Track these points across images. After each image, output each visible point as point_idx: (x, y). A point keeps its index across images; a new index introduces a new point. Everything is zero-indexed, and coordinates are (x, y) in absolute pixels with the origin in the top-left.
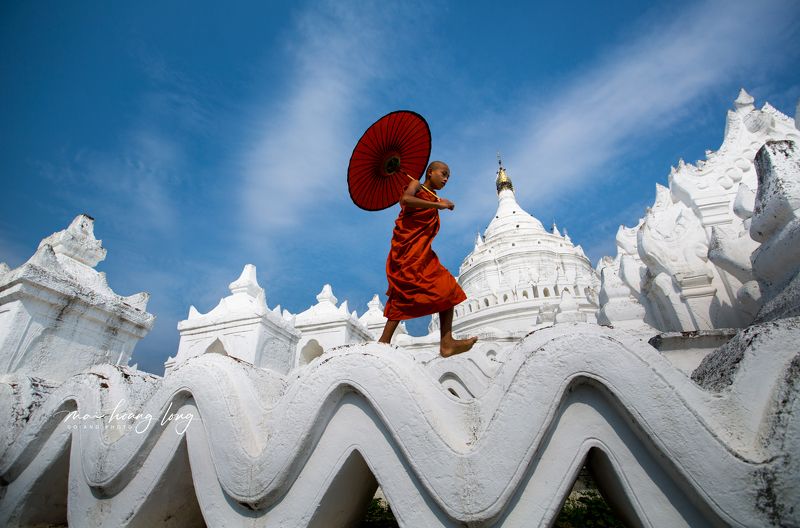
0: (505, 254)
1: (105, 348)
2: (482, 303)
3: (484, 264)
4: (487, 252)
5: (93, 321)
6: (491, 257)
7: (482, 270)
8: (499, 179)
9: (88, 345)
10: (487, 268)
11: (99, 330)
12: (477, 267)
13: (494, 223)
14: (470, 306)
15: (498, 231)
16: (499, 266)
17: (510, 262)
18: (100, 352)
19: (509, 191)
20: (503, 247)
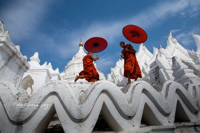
0: (80, 62)
1: (17, 74)
2: (73, 74)
3: (74, 64)
4: (75, 61)
5: (17, 63)
6: (76, 62)
7: (73, 65)
8: (80, 43)
9: (14, 72)
10: (75, 65)
11: (17, 67)
12: (72, 64)
13: (77, 54)
14: (70, 74)
15: (78, 56)
16: (78, 65)
17: (81, 64)
18: (16, 75)
19: (82, 47)
20: (79, 60)
